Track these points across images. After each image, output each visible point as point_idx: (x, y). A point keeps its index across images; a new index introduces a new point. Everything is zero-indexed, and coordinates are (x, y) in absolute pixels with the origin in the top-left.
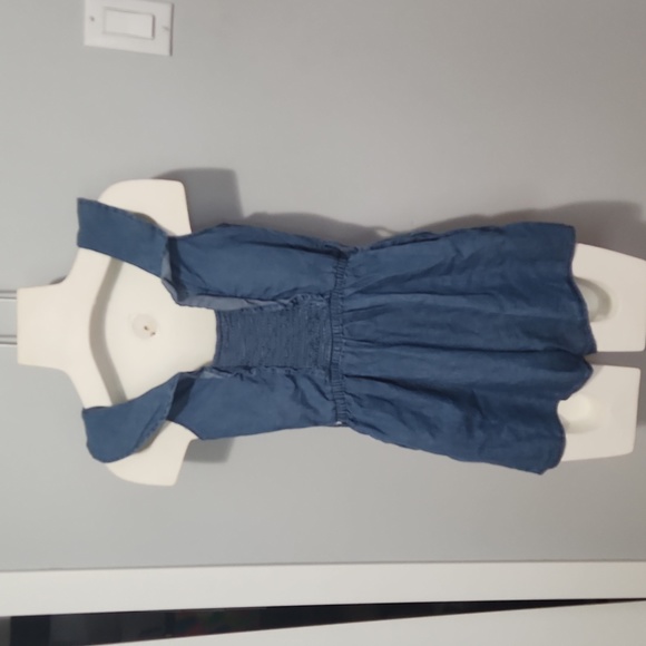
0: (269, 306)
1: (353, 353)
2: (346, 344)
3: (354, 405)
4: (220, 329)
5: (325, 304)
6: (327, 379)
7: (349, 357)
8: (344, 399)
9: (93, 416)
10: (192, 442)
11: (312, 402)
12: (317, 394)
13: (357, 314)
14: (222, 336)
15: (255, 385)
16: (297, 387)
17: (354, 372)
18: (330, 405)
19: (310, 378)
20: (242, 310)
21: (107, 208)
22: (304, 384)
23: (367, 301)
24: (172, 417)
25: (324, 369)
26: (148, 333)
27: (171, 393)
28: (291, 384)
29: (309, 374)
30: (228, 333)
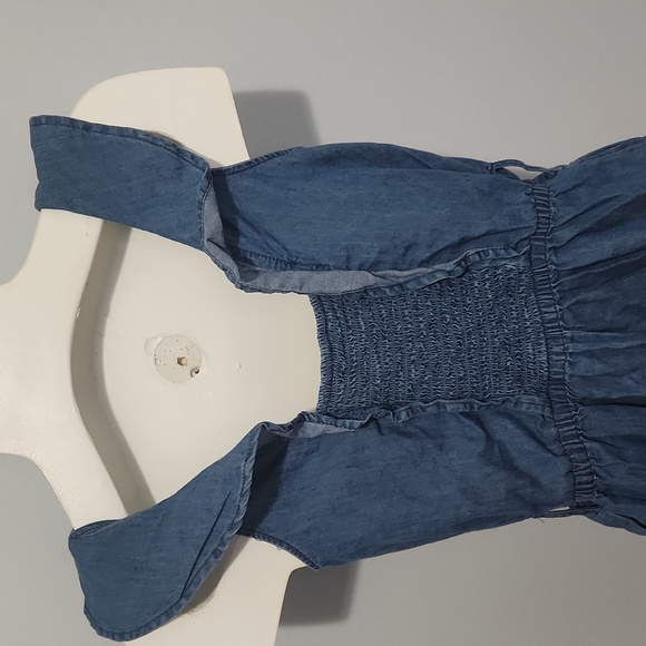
0: (417, 279)
1: (589, 354)
2: (572, 339)
3: (608, 459)
4: (325, 335)
5: (522, 263)
6: (547, 412)
7: (584, 362)
8: (584, 449)
9: (91, 544)
10: (295, 574)
11: (523, 463)
12: (530, 445)
13: (588, 275)
14: (331, 349)
15: (407, 442)
16: (489, 437)
17: (599, 394)
18: (561, 466)
19: (511, 417)
20: (366, 290)
21: (87, 127)
22: (504, 430)
23: (604, 247)
24: (250, 528)
25: (538, 392)
26: (186, 370)
27: (248, 468)
28: (477, 431)
29: (510, 405)
30: (342, 342)
